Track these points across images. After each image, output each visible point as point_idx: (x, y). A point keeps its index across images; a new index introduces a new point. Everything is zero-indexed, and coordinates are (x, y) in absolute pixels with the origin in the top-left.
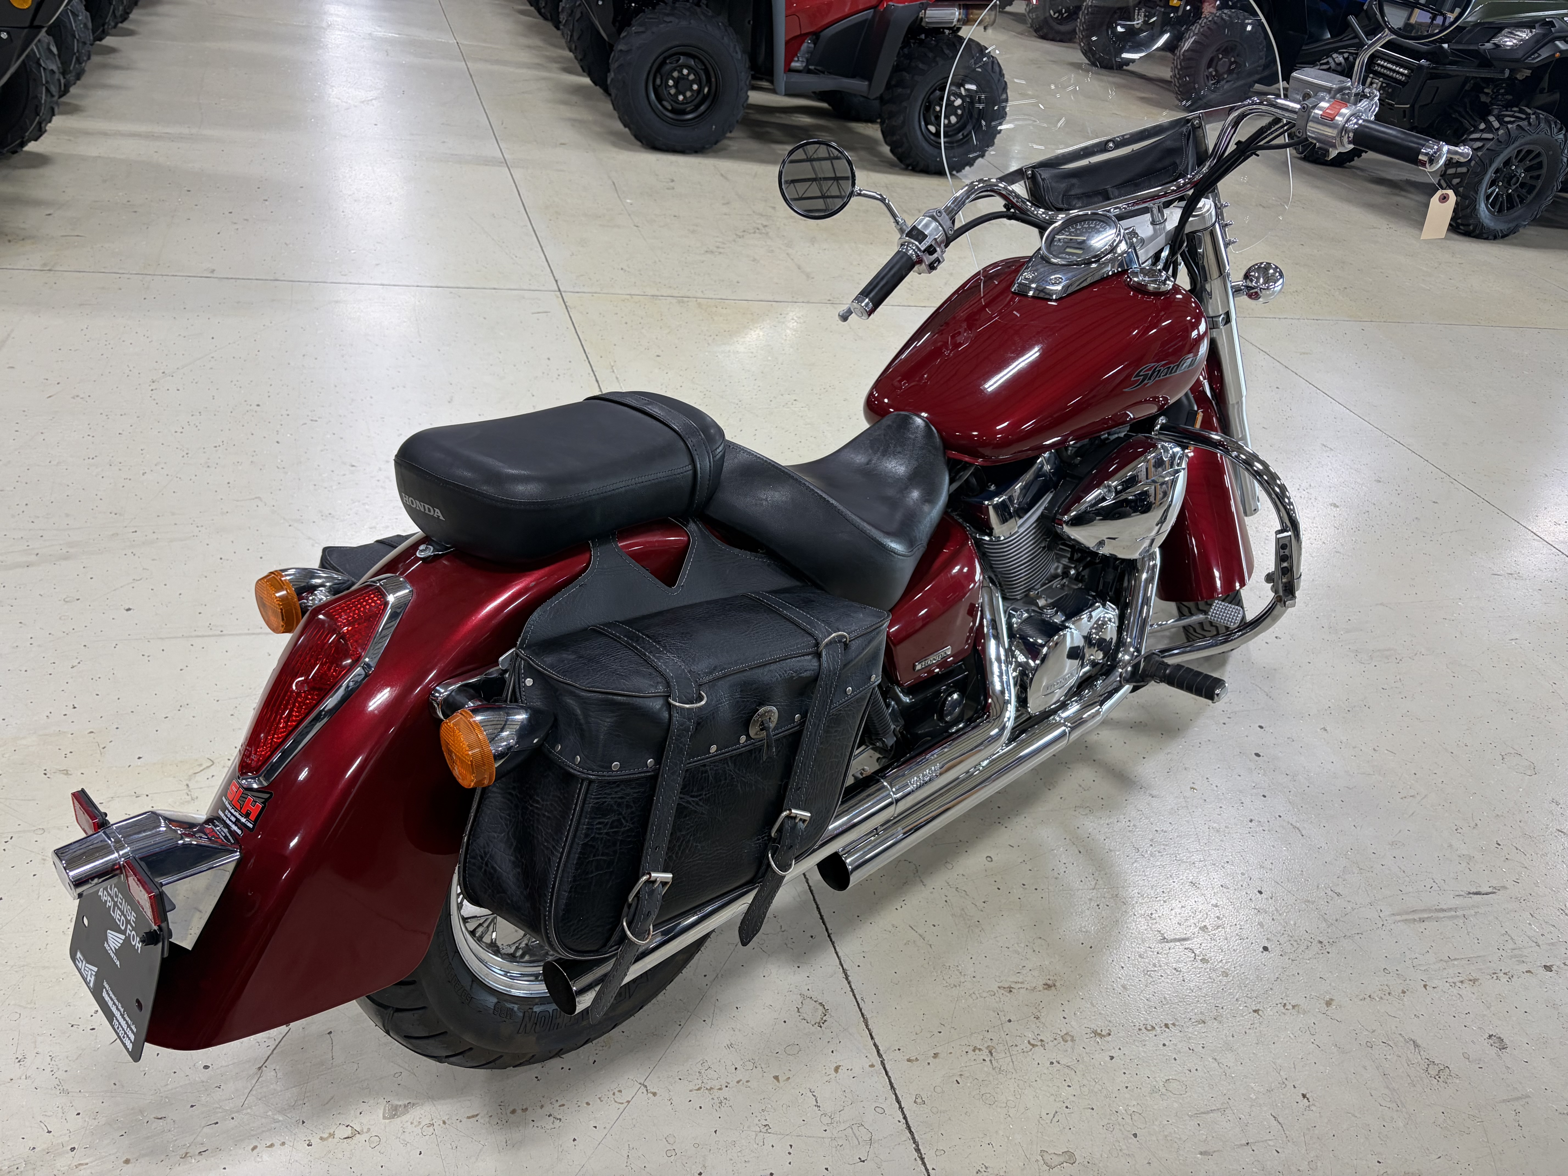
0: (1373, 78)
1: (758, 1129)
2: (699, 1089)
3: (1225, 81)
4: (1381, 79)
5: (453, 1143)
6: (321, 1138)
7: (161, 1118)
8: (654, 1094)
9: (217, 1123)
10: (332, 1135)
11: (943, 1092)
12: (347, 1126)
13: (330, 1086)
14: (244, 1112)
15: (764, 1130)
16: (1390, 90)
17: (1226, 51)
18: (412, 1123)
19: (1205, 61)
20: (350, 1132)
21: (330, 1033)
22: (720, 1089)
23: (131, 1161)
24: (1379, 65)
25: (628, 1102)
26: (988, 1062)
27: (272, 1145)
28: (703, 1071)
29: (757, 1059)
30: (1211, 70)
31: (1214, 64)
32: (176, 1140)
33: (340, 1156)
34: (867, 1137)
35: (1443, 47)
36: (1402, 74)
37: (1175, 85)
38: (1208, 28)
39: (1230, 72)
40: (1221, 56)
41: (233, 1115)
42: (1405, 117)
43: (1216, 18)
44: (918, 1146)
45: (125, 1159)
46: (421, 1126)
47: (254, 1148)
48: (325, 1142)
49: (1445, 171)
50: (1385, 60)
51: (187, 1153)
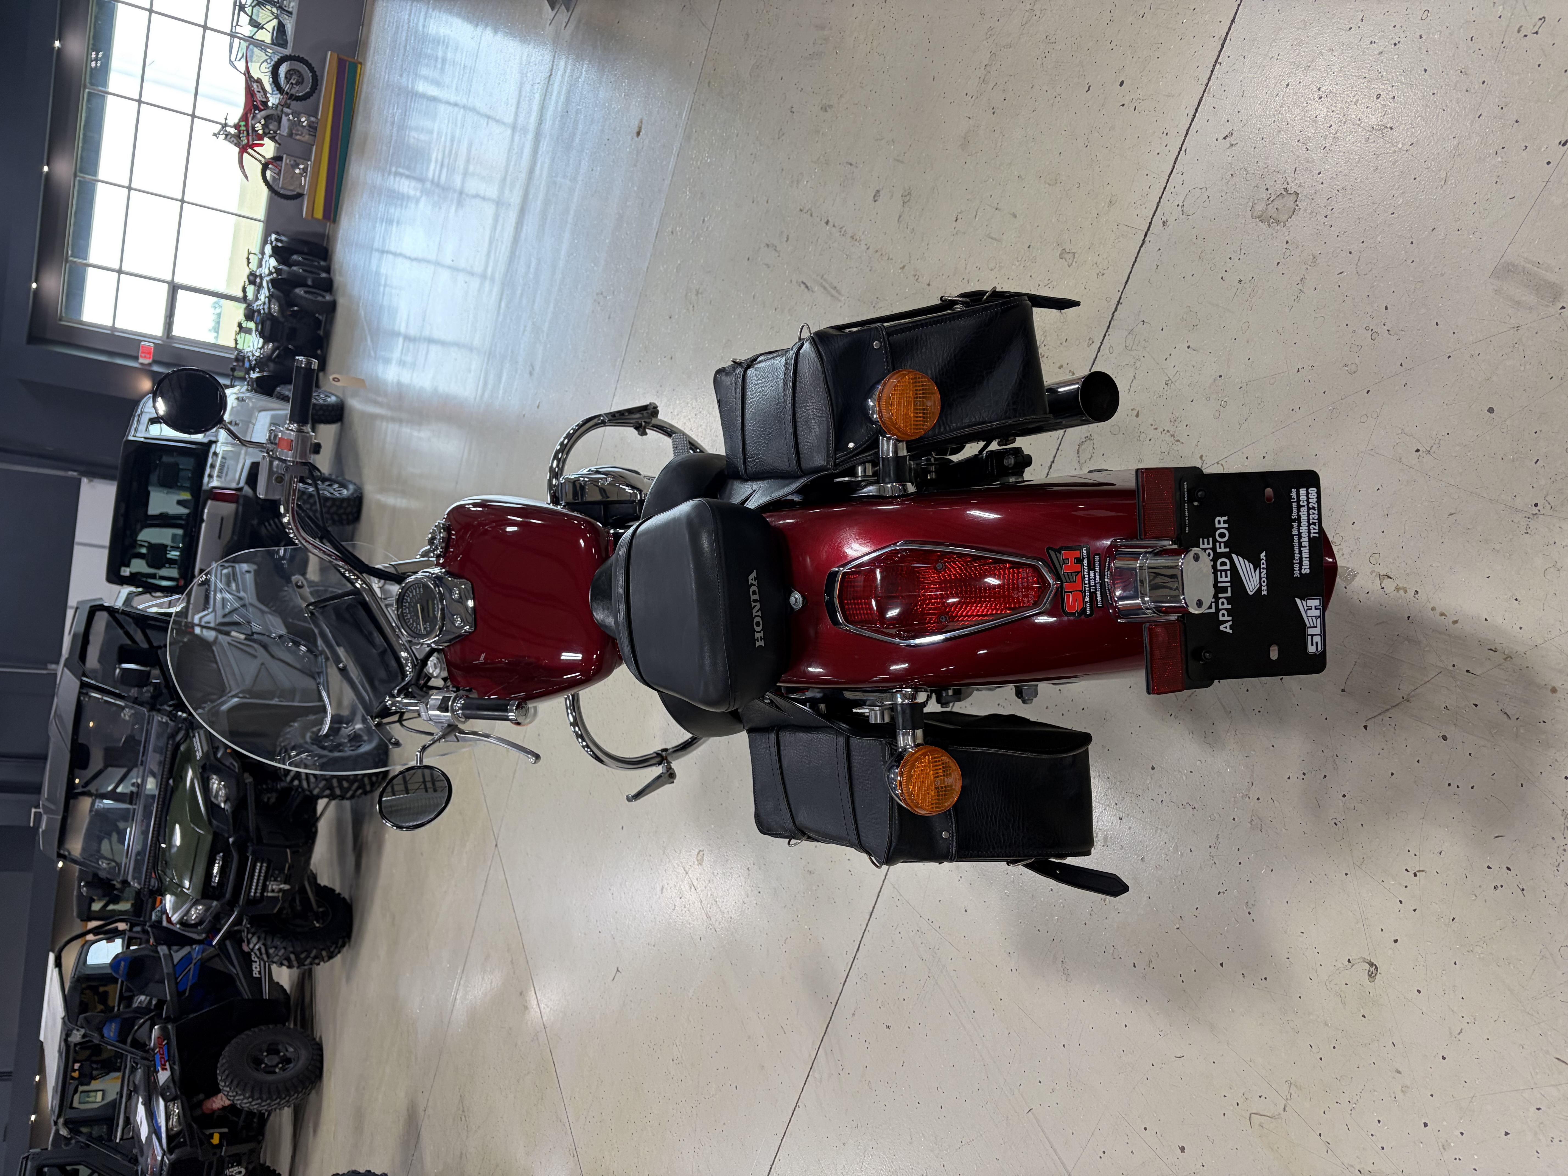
0: (268, 892)
1: (1172, 385)
2: (1178, 441)
3: (287, 1053)
4: (268, 883)
5: (1330, 515)
6: (1406, 592)
7: (1505, 713)
8: (1201, 457)
9: (1468, 671)
10: (1397, 589)
11: (1077, 339)
12: (1383, 588)
13: (1373, 637)
14: (1442, 665)
15: (1170, 382)
16: (277, 872)
17: (257, 1062)
18: (1343, 555)
19: (270, 1078)
20: (1384, 581)
21: (1343, 691)
22: (1168, 431)
23: (1550, 688)
24: (255, 893)
25: (1218, 463)
26: (1045, 343)
27: (1442, 614)
28: (1166, 453)
29: (1135, 439)
30: (277, 1070)
31: (271, 1069)
32: (1506, 680)
33: (1403, 565)
34: (1130, 336)
35: (233, 842)
36: (261, 867)
37: (297, 1098)
38: (237, 1087)
39: (277, 1052)
40: (263, 1066)
41: (1451, 668)
42: (298, 852)
43: (227, 1084)
44: (1114, 313)
45: (1554, 695)
46: (1339, 547)
47: (1455, 622)
48: (1405, 586)
49: (340, 796)
50: (250, 888)
51: (1505, 659)
